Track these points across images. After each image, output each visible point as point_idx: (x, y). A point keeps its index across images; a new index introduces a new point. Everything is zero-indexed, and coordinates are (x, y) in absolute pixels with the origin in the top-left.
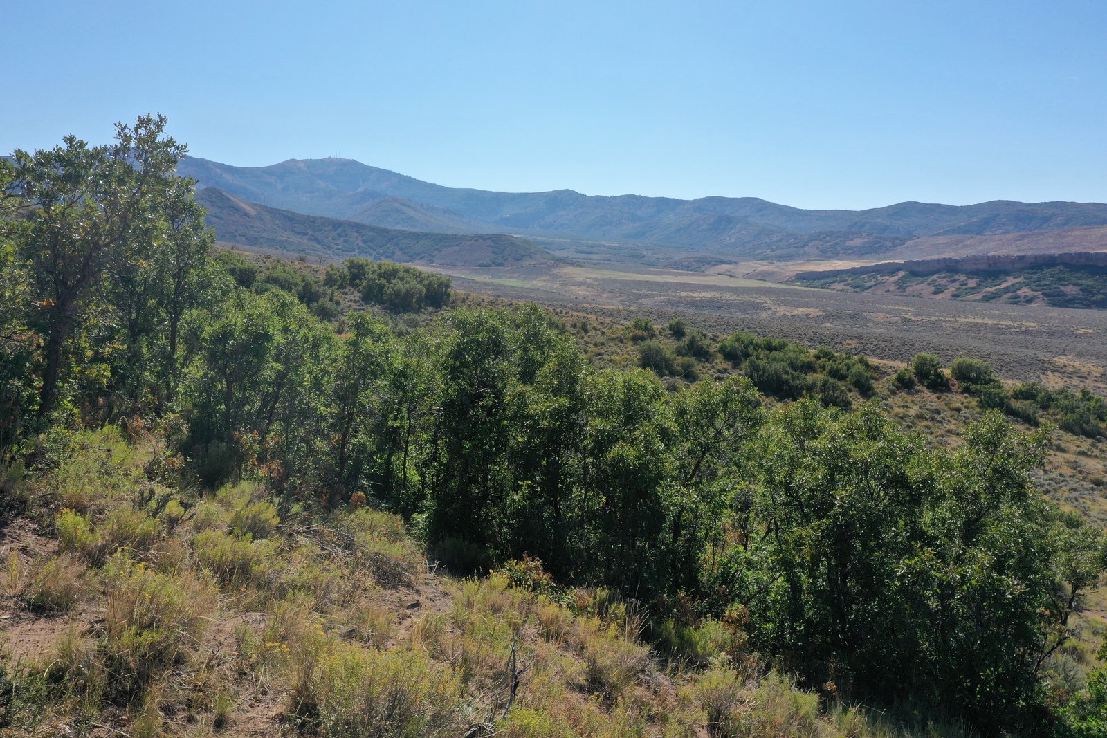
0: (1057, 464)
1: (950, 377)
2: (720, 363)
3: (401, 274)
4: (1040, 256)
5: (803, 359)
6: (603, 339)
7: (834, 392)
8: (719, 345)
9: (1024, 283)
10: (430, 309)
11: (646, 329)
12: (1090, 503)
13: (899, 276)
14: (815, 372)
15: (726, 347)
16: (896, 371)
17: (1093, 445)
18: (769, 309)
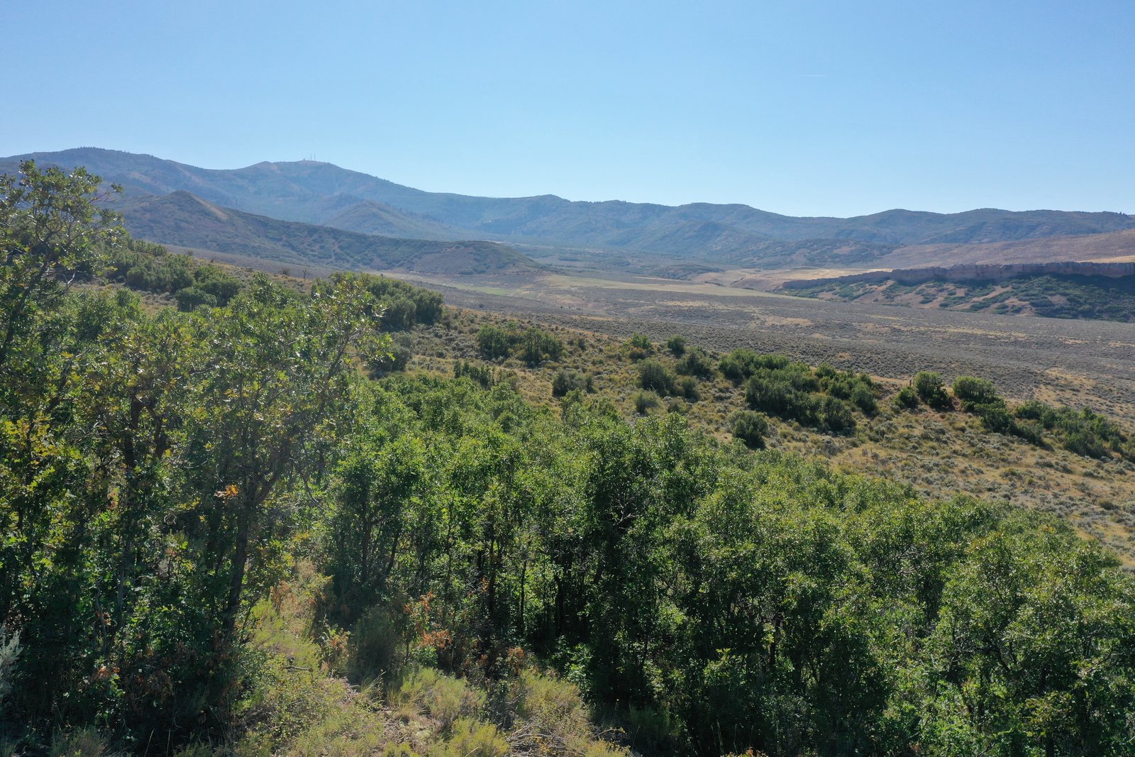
0: (1065, 487)
1: (953, 395)
2: (721, 381)
3: (391, 289)
4: (1027, 266)
5: (805, 377)
6: (601, 357)
7: (838, 412)
8: (719, 363)
9: (1012, 292)
10: (422, 326)
11: (645, 346)
12: (1102, 528)
13: (888, 285)
14: (818, 390)
15: (726, 364)
16: (899, 390)
17: (1099, 466)
18: (758, 319)
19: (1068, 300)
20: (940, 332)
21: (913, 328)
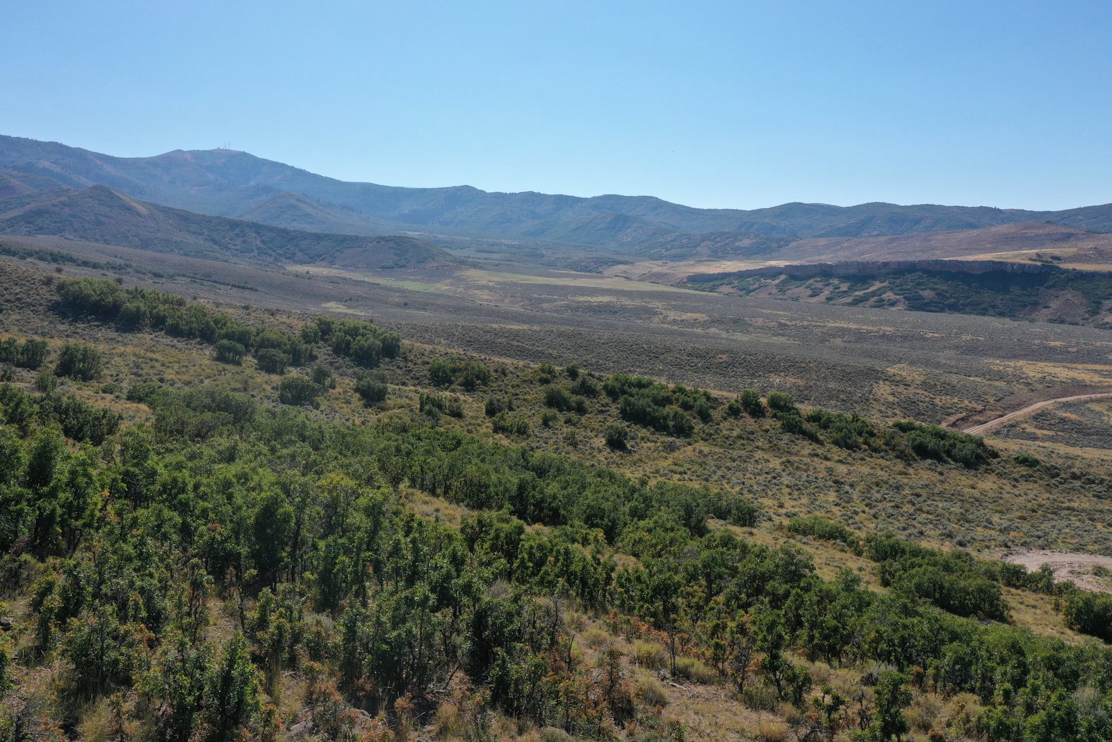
1: (766, 405)
2: (604, 398)
4: (902, 262)
5: (664, 394)
7: (682, 420)
8: (603, 384)
9: (889, 287)
11: (550, 372)
13: (781, 280)
14: (671, 404)
15: (608, 385)
16: (729, 401)
18: (661, 314)
19: (936, 294)
20: (819, 326)
21: (797, 322)
